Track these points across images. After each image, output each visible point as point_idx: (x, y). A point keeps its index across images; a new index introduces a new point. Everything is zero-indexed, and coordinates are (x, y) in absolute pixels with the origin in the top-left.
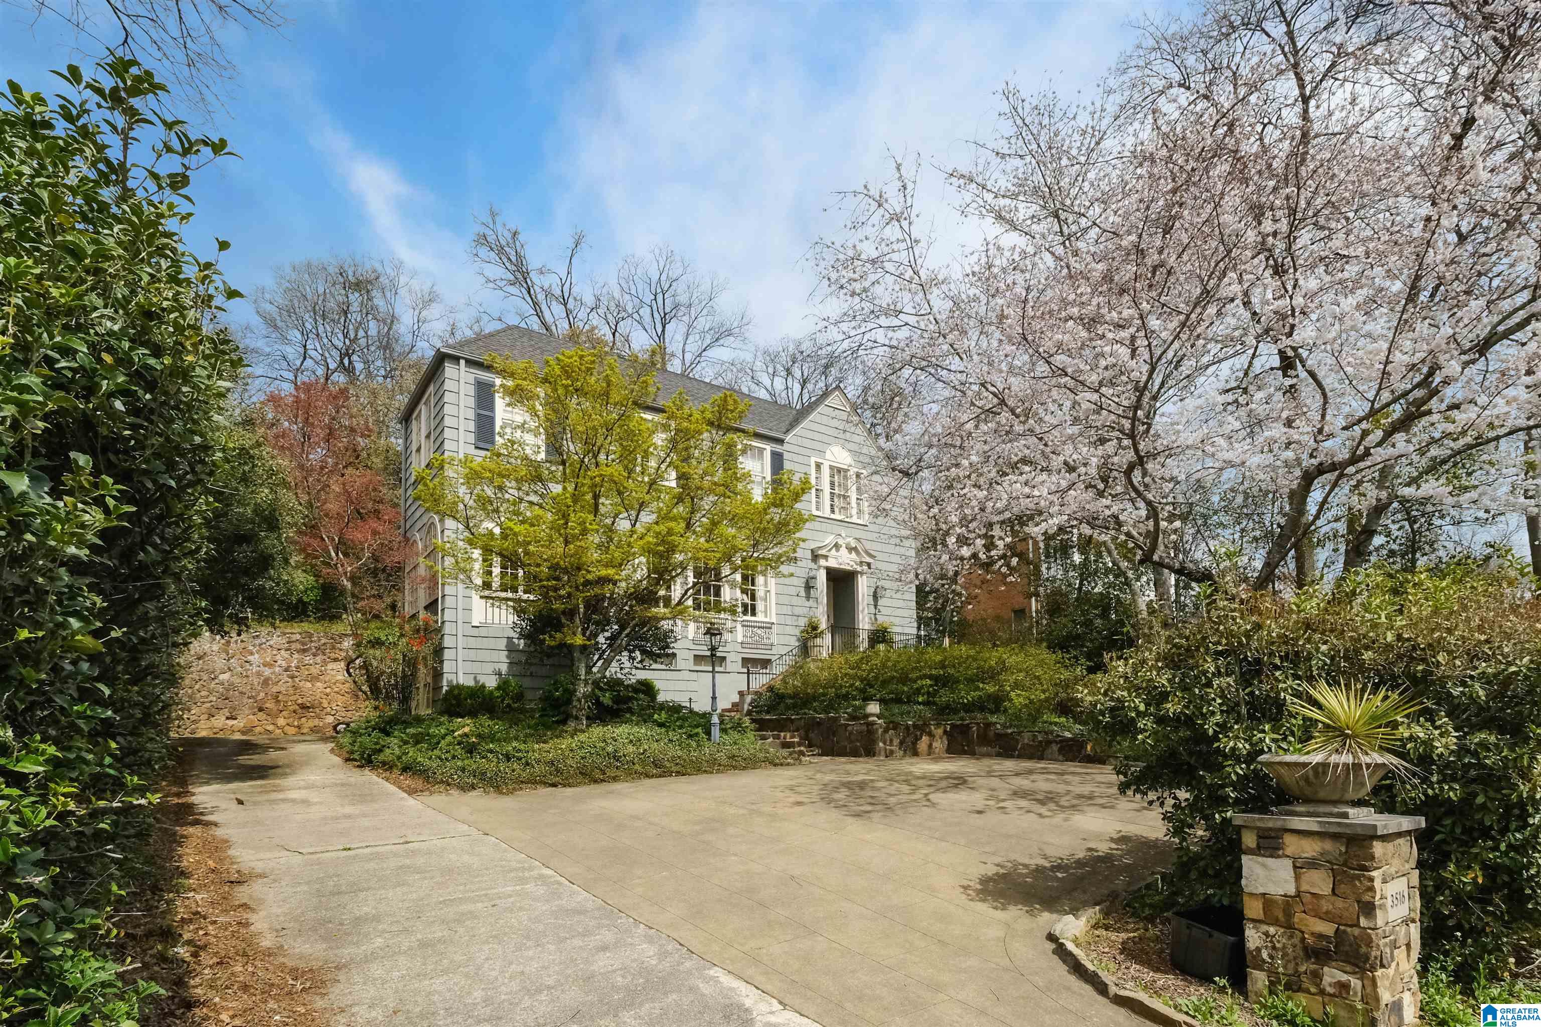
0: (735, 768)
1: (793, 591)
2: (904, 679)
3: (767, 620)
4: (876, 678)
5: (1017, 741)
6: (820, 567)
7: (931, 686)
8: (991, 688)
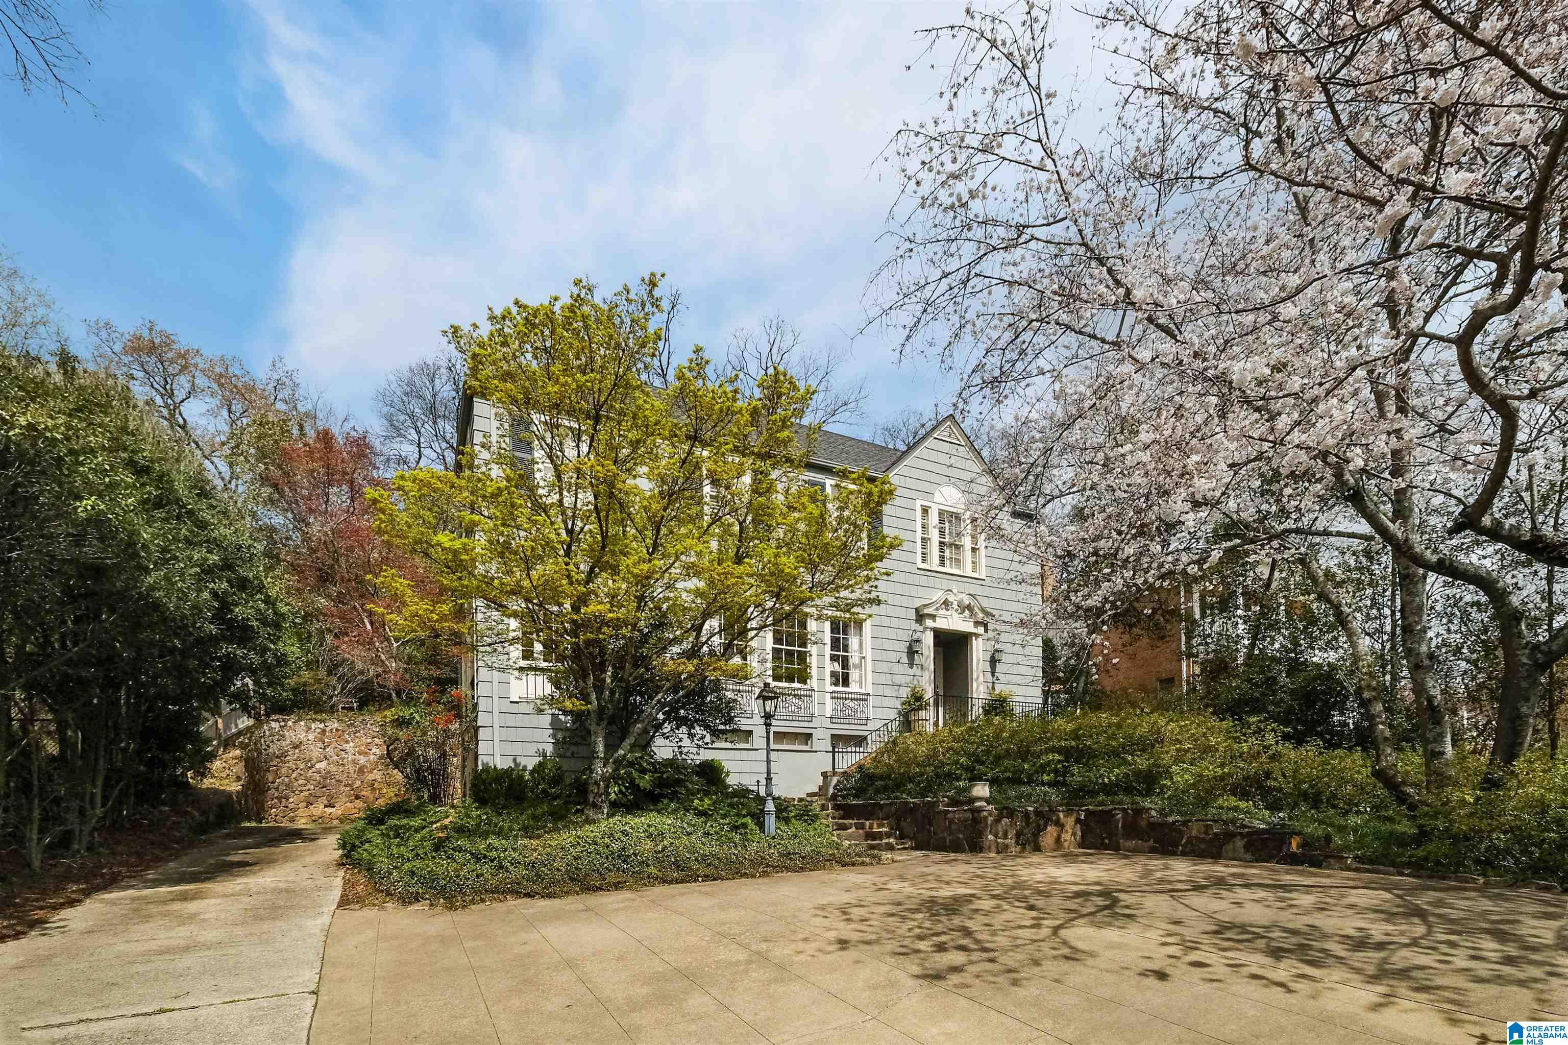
0: (788, 869)
1: (893, 657)
2: (1024, 754)
3: (863, 691)
4: (987, 752)
5: (1181, 834)
6: (926, 628)
7: (1059, 761)
8: (1142, 762)
